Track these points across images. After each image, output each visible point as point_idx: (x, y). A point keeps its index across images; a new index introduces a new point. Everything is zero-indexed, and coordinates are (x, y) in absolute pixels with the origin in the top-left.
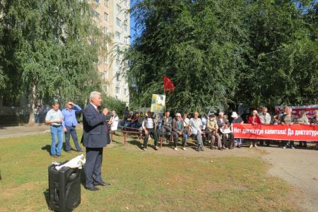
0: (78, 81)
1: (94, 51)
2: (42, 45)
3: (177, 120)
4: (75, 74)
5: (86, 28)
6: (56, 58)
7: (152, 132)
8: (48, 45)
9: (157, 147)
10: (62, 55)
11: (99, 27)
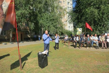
0: (55, 25)
1: (60, 15)
2: (44, 15)
3: (87, 37)
4: (54, 23)
5: (57, 7)
6: (48, 19)
7: (78, 42)
8: (46, 15)
9: (80, 47)
10: (50, 17)
11: (61, 6)
